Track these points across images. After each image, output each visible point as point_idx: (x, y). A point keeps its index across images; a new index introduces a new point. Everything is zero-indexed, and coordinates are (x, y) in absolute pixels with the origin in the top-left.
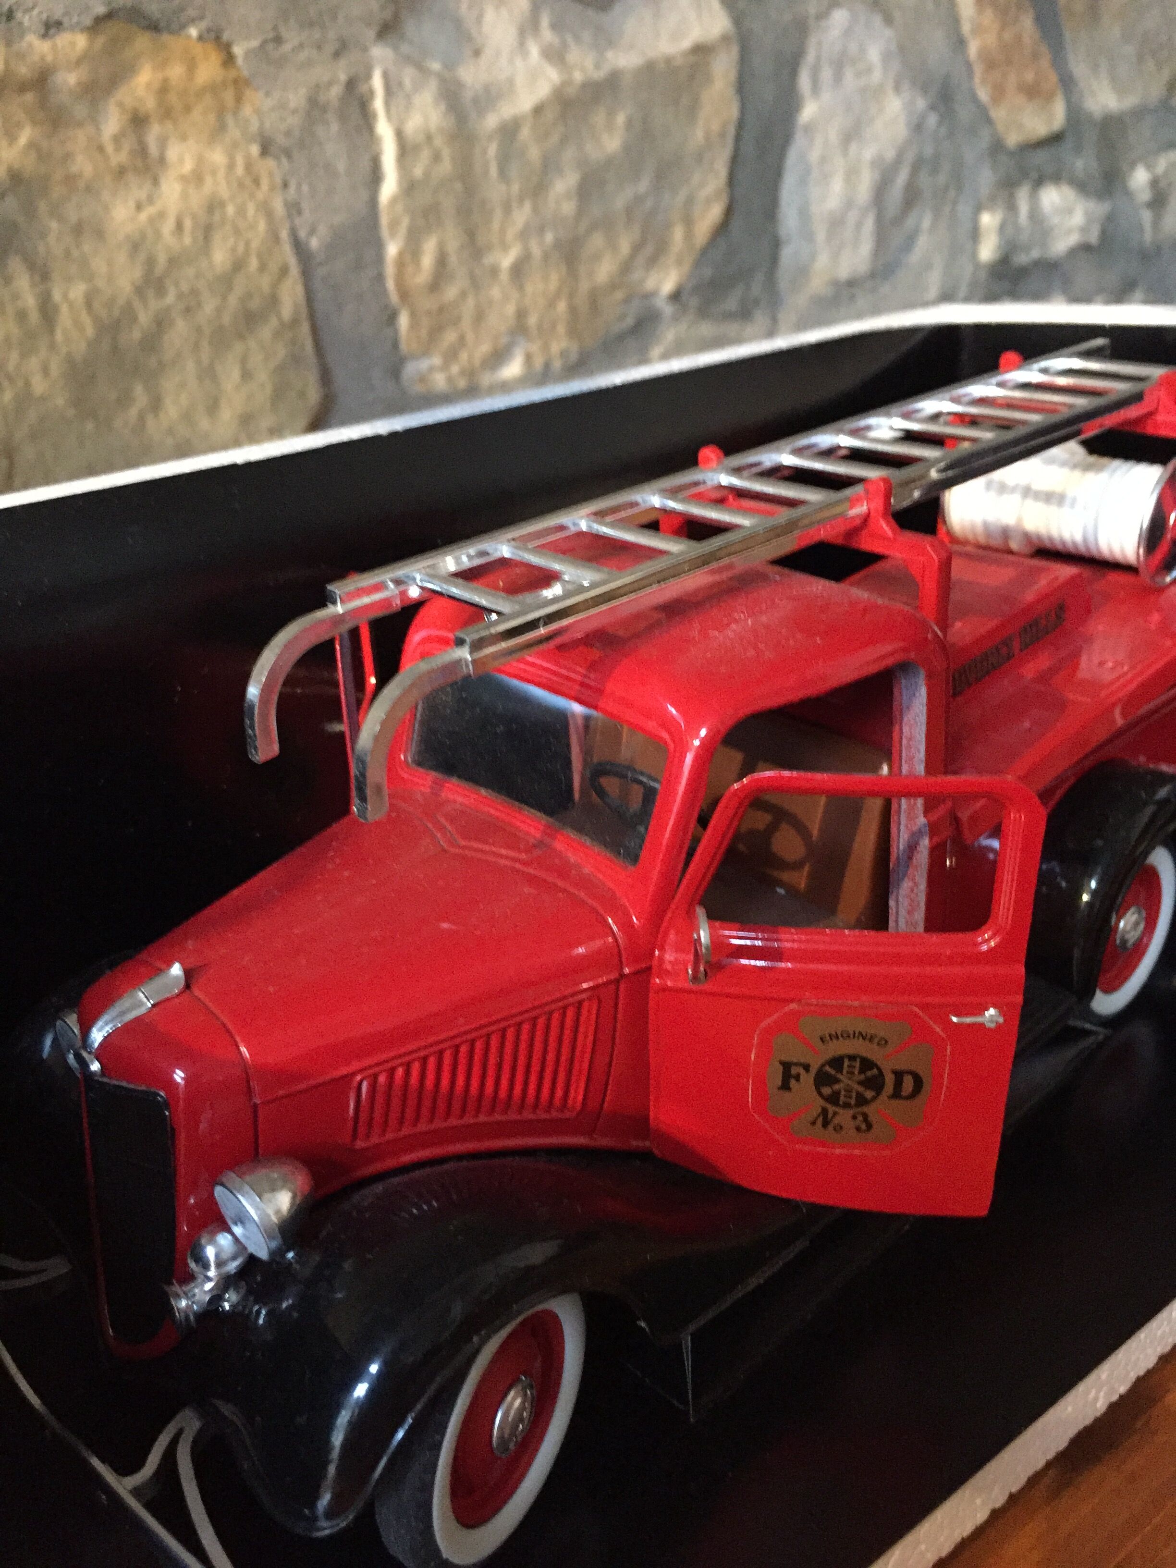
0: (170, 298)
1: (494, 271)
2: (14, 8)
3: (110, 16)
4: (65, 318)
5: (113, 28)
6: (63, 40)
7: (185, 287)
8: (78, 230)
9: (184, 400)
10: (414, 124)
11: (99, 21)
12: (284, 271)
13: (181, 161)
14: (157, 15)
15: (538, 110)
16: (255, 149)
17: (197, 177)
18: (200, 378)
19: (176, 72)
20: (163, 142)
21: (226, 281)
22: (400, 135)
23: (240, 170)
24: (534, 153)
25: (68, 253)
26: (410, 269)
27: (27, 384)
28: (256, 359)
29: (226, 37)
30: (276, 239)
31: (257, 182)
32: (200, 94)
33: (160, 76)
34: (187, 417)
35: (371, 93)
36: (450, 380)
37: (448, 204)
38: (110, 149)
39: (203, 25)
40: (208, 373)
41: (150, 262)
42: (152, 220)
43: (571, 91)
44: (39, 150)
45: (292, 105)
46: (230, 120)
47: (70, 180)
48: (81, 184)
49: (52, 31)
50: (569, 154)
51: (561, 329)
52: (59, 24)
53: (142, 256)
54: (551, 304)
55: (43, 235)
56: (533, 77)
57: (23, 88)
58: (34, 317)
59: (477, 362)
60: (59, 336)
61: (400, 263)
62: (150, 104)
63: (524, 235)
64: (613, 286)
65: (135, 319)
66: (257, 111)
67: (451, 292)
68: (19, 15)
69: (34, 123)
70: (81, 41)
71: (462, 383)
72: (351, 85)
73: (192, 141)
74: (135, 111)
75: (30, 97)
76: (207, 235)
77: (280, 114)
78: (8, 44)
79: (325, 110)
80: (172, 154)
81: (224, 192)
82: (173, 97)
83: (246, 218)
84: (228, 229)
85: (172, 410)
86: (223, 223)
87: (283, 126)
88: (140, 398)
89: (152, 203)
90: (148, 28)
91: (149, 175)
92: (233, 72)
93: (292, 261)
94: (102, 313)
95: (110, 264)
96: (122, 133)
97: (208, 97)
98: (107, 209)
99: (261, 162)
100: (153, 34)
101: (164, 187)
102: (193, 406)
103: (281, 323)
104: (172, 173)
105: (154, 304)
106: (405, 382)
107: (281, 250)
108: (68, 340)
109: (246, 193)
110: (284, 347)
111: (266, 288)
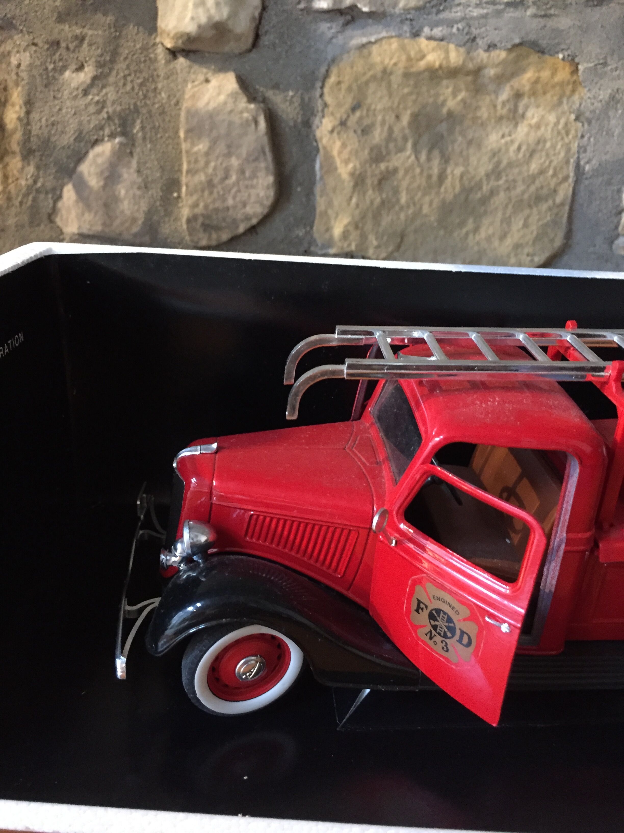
0: (501, 182)
2: (477, 36)
3: (521, 44)
4: (448, 181)
5: (519, 51)
6: (495, 53)
7: (511, 177)
8: (470, 143)
9: (491, 231)
11: (515, 46)
12: (566, 178)
13: (533, 117)
14: (544, 46)
16: (573, 117)
17: (538, 126)
18: (502, 222)
19: (545, 74)
20: (527, 107)
21: (533, 178)
23: (560, 127)
25: (461, 152)
27: (421, 208)
28: (534, 219)
29: (577, 60)
30: (567, 162)
31: (567, 134)
32: (553, 87)
33: (537, 75)
34: (489, 239)
38: (499, 107)
39: (566, 54)
40: (507, 221)
41: (499, 163)
42: (506, 144)
44: (465, 103)
45: (601, 97)
46: (565, 101)
47: (475, 119)
48: (480, 121)
49: (491, 49)
52: (495, 46)
53: (496, 159)
55: (453, 142)
57: (468, 73)
58: (435, 178)
60: (443, 189)
62: (527, 88)
65: (481, 188)
66: (581, 98)
68: (478, 40)
69: (467, 90)
70: (503, 54)
73: (541, 109)
74: (518, 90)
75: (470, 78)
76: (531, 156)
77: (593, 101)
78: (468, 53)
79: (618, 102)
80: (529, 114)
81: (548, 136)
82: (539, 86)
83: (555, 150)
84: (544, 153)
85: (483, 234)
86: (542, 150)
87: (592, 108)
88: (470, 225)
89: (510, 135)
90: (539, 52)
91: (514, 122)
92: (575, 77)
93: (572, 174)
94: (466, 183)
95: (479, 161)
96: (508, 101)
97: (558, 88)
98: (487, 135)
99: (573, 123)
100: (540, 55)
101: (519, 129)
102: (493, 234)
103: (554, 203)
104: (525, 122)
105: (493, 183)
106: (614, 247)
107: (568, 167)
108: (446, 192)
109: (559, 138)
110: (550, 216)
111: (552, 185)
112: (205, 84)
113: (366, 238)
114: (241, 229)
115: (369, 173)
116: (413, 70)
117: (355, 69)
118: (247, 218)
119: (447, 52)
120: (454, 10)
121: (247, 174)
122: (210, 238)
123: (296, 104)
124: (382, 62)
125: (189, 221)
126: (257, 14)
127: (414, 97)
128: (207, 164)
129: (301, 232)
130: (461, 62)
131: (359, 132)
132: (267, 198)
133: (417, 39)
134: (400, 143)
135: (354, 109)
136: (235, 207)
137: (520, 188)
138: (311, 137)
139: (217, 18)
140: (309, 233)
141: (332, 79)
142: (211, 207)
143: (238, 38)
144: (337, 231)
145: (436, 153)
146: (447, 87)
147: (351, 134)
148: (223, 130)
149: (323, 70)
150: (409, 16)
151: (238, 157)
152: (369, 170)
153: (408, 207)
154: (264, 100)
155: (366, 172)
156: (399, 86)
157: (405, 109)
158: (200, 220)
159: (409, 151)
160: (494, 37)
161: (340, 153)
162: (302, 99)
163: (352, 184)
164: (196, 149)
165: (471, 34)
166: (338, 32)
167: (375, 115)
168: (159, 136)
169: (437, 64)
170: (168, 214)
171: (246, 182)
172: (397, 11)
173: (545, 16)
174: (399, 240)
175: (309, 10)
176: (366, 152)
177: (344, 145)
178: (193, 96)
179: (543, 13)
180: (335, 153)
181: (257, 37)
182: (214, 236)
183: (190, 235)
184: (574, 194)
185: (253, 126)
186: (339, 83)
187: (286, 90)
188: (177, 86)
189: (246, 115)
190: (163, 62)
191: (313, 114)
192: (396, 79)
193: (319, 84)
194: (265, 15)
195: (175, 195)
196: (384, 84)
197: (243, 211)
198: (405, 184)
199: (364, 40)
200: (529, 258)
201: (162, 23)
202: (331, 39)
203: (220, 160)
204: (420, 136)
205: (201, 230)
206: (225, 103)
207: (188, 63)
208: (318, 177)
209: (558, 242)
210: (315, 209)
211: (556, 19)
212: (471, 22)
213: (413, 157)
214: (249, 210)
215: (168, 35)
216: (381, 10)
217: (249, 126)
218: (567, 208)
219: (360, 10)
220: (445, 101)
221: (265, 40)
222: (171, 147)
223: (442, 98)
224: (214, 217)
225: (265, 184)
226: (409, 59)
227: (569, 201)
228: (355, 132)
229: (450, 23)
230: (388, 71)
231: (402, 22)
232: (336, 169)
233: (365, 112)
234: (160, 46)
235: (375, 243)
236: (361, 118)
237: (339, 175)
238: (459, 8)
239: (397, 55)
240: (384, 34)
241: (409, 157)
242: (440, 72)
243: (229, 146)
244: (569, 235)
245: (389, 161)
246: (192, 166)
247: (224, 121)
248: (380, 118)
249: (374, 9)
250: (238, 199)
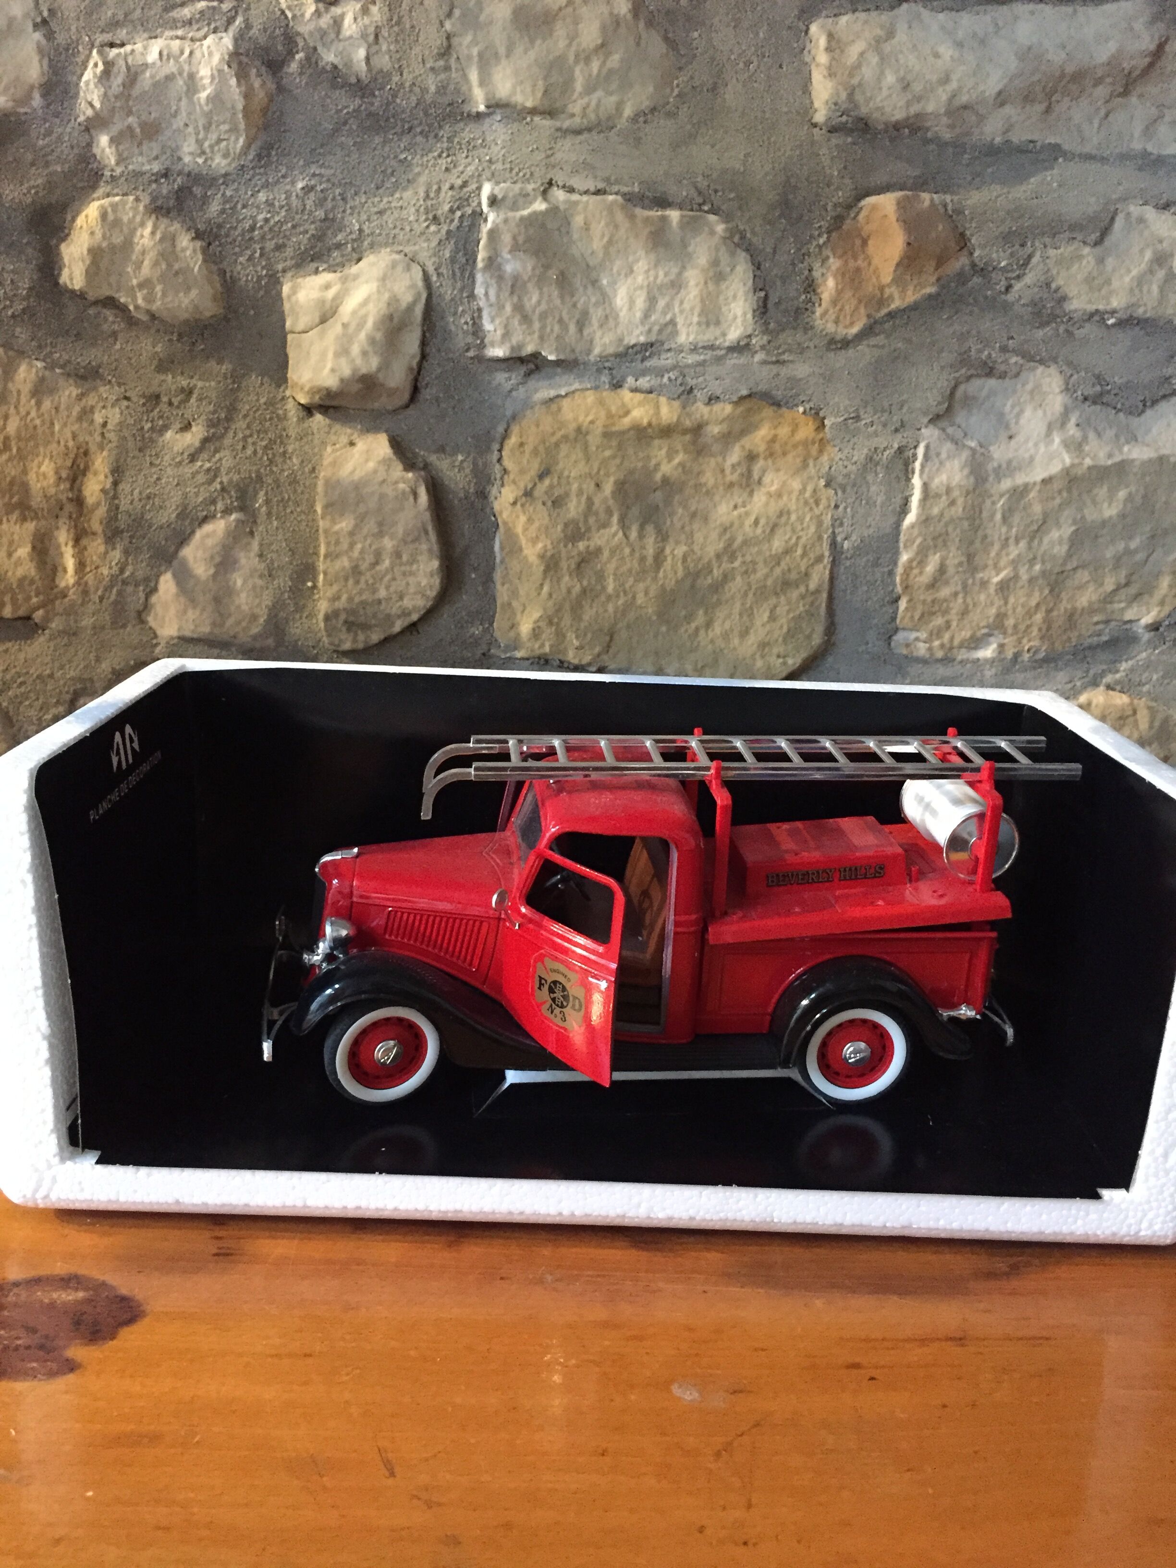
0: (737, 564)
1: (984, 584)
2: (694, 387)
3: (750, 396)
4: (668, 564)
5: (747, 404)
6: (717, 407)
7: (748, 558)
8: (694, 515)
9: (727, 625)
10: (940, 480)
11: (742, 398)
12: (819, 559)
13: (772, 482)
14: (779, 398)
15: (1045, 482)
16: (822, 482)
17: (779, 495)
18: (741, 615)
19: (784, 431)
20: (764, 471)
21: (777, 558)
22: (925, 486)
23: (808, 494)
24: (1037, 509)
25: (683, 527)
26: (916, 571)
27: (634, 597)
28: (781, 610)
29: (822, 414)
30: (820, 538)
31: (817, 503)
32: (795, 446)
33: (773, 432)
34: (726, 636)
35: (915, 456)
36: (930, 649)
37: (955, 535)
38: (728, 471)
39: (808, 406)
40: (748, 613)
41: (732, 540)
42: (740, 516)
43: (1080, 472)
44: (684, 467)
45: (855, 459)
46: (811, 463)
47: (698, 486)
49: (713, 402)
50: (1067, 514)
51: (1035, 632)
52: (717, 398)
53: (728, 536)
54: (1030, 614)
55: (672, 514)
56: (1051, 458)
57: (685, 432)
58: (650, 560)
59: (956, 643)
60: (661, 574)
61: (909, 568)
62: (762, 448)
63: (1015, 563)
64: (1091, 610)
65: (710, 572)
66: (831, 460)
67: (945, 592)
68: (696, 391)
69: (686, 451)
70: (728, 408)
71: (940, 654)
72: (901, 450)
73: (782, 473)
74: (750, 451)
75: (688, 437)
76: (772, 530)
77: (845, 463)
78: (684, 407)
79: (877, 464)
80: (767, 479)
81: (793, 507)
82: (777, 446)
83: (802, 524)
84: (788, 528)
85: (717, 629)
86: (786, 524)
87: (845, 471)
88: (700, 618)
89: (744, 506)
90: (773, 404)
91: (748, 490)
92: (821, 435)
93: (827, 554)
94: (692, 565)
95: (706, 538)
96: (739, 464)
97: (800, 448)
98: (715, 506)
99: (824, 490)
100: (775, 408)
101: (756, 498)
102: (732, 630)
103: (807, 590)
104: (764, 490)
105: (726, 566)
106: (893, 644)
107: (821, 545)
108: (665, 577)
109: (807, 509)
110: (804, 606)
111: (803, 569)
112: (348, 448)
113: (564, 636)
114: (397, 627)
115: (564, 555)
116: (614, 429)
117: (541, 428)
118: (405, 613)
119: (657, 407)
120: (663, 356)
121: (405, 558)
122: (355, 641)
123: (468, 471)
124: (576, 419)
125: (327, 618)
126: (414, 364)
127: (618, 461)
128: (352, 546)
129: (477, 630)
130: (675, 419)
131: (549, 503)
132: (431, 587)
133: (619, 390)
134: (602, 515)
135: (541, 477)
136: (388, 599)
137: (762, 571)
138: (488, 510)
139: (364, 371)
140: (488, 632)
141: (513, 440)
142: (357, 599)
143: (392, 393)
144: (525, 628)
145: (650, 529)
146: (660, 449)
147: (540, 506)
148: (372, 504)
149: (501, 429)
150: (607, 364)
151: (392, 539)
152: (563, 550)
153: (618, 596)
154: (426, 467)
155: (559, 552)
156: (598, 448)
157: (607, 475)
158: (343, 617)
159: (615, 527)
160: (715, 388)
161: (525, 530)
162: (475, 464)
163: (542, 568)
164: (337, 527)
165: (686, 384)
166: (518, 385)
167: (568, 483)
168: (288, 511)
169: (645, 422)
170: (299, 609)
171: (403, 568)
172: (592, 358)
173: (777, 362)
174: (608, 638)
175: (480, 359)
176: (560, 528)
177: (530, 520)
178: (334, 464)
179: (774, 359)
180: (519, 530)
181: (415, 390)
182: (361, 637)
183: (329, 636)
184: (832, 579)
185: (411, 499)
186: (522, 445)
187: (454, 454)
188: (313, 448)
189: (401, 486)
190: (295, 419)
191: (489, 481)
192: (594, 440)
193: (496, 446)
194: (425, 364)
195: (310, 584)
196: (578, 445)
197: (400, 603)
198: (611, 567)
199: (552, 393)
200: (781, 660)
201: (292, 374)
202: (510, 391)
203: (368, 542)
204: (628, 507)
205: (344, 629)
206: (375, 472)
207: (328, 421)
208: (498, 560)
209: (817, 639)
210: (495, 600)
211: (791, 366)
212: (686, 371)
213: (620, 534)
214: (407, 603)
215: (302, 389)
216: (572, 357)
217: (407, 499)
218: (825, 595)
219: (545, 358)
220: (658, 465)
221: (426, 394)
222: (304, 524)
223: (653, 462)
224: (362, 612)
225: (429, 570)
226: (610, 416)
227: (826, 586)
228: (544, 504)
229: (660, 372)
230: (584, 429)
231: (599, 371)
232: (521, 549)
233: (555, 480)
234: (291, 400)
235: (576, 643)
236: (551, 487)
237: (526, 557)
238: (669, 355)
239: (594, 411)
240: (576, 386)
241: (615, 535)
242: (650, 430)
243: (380, 524)
244: (831, 629)
245: (588, 540)
246: (332, 548)
247: (373, 493)
248: (575, 487)
249: (562, 357)
250: (392, 589)
